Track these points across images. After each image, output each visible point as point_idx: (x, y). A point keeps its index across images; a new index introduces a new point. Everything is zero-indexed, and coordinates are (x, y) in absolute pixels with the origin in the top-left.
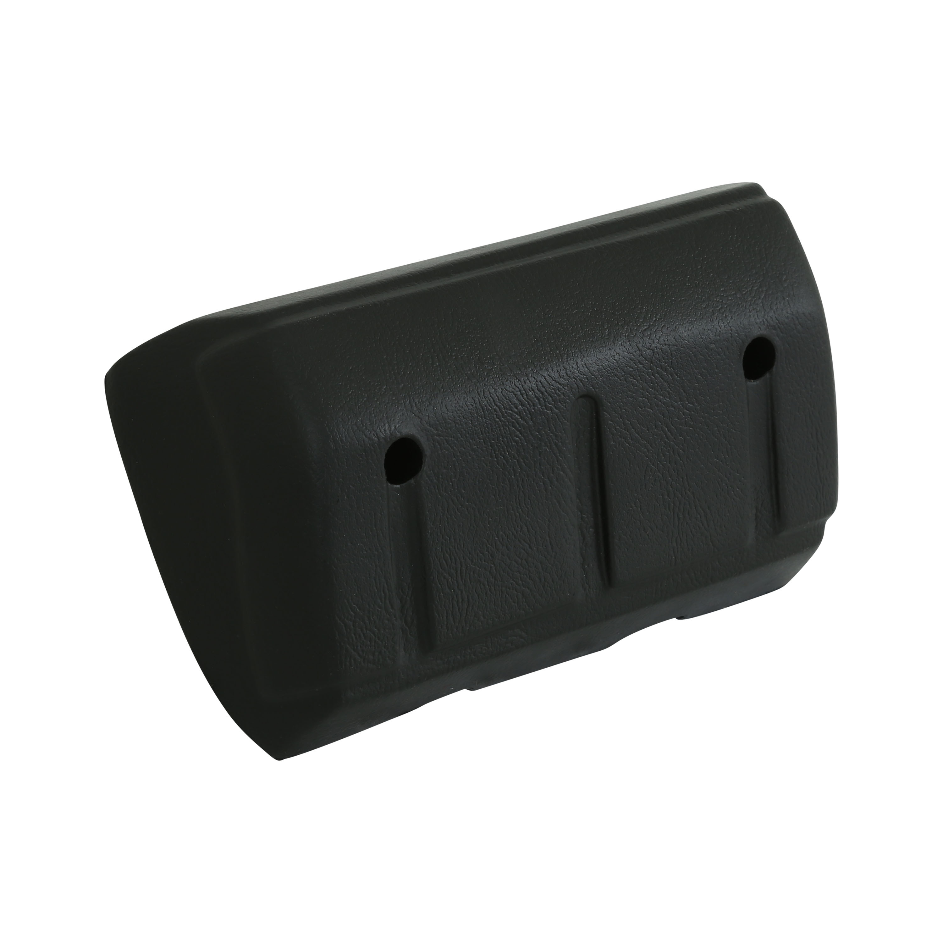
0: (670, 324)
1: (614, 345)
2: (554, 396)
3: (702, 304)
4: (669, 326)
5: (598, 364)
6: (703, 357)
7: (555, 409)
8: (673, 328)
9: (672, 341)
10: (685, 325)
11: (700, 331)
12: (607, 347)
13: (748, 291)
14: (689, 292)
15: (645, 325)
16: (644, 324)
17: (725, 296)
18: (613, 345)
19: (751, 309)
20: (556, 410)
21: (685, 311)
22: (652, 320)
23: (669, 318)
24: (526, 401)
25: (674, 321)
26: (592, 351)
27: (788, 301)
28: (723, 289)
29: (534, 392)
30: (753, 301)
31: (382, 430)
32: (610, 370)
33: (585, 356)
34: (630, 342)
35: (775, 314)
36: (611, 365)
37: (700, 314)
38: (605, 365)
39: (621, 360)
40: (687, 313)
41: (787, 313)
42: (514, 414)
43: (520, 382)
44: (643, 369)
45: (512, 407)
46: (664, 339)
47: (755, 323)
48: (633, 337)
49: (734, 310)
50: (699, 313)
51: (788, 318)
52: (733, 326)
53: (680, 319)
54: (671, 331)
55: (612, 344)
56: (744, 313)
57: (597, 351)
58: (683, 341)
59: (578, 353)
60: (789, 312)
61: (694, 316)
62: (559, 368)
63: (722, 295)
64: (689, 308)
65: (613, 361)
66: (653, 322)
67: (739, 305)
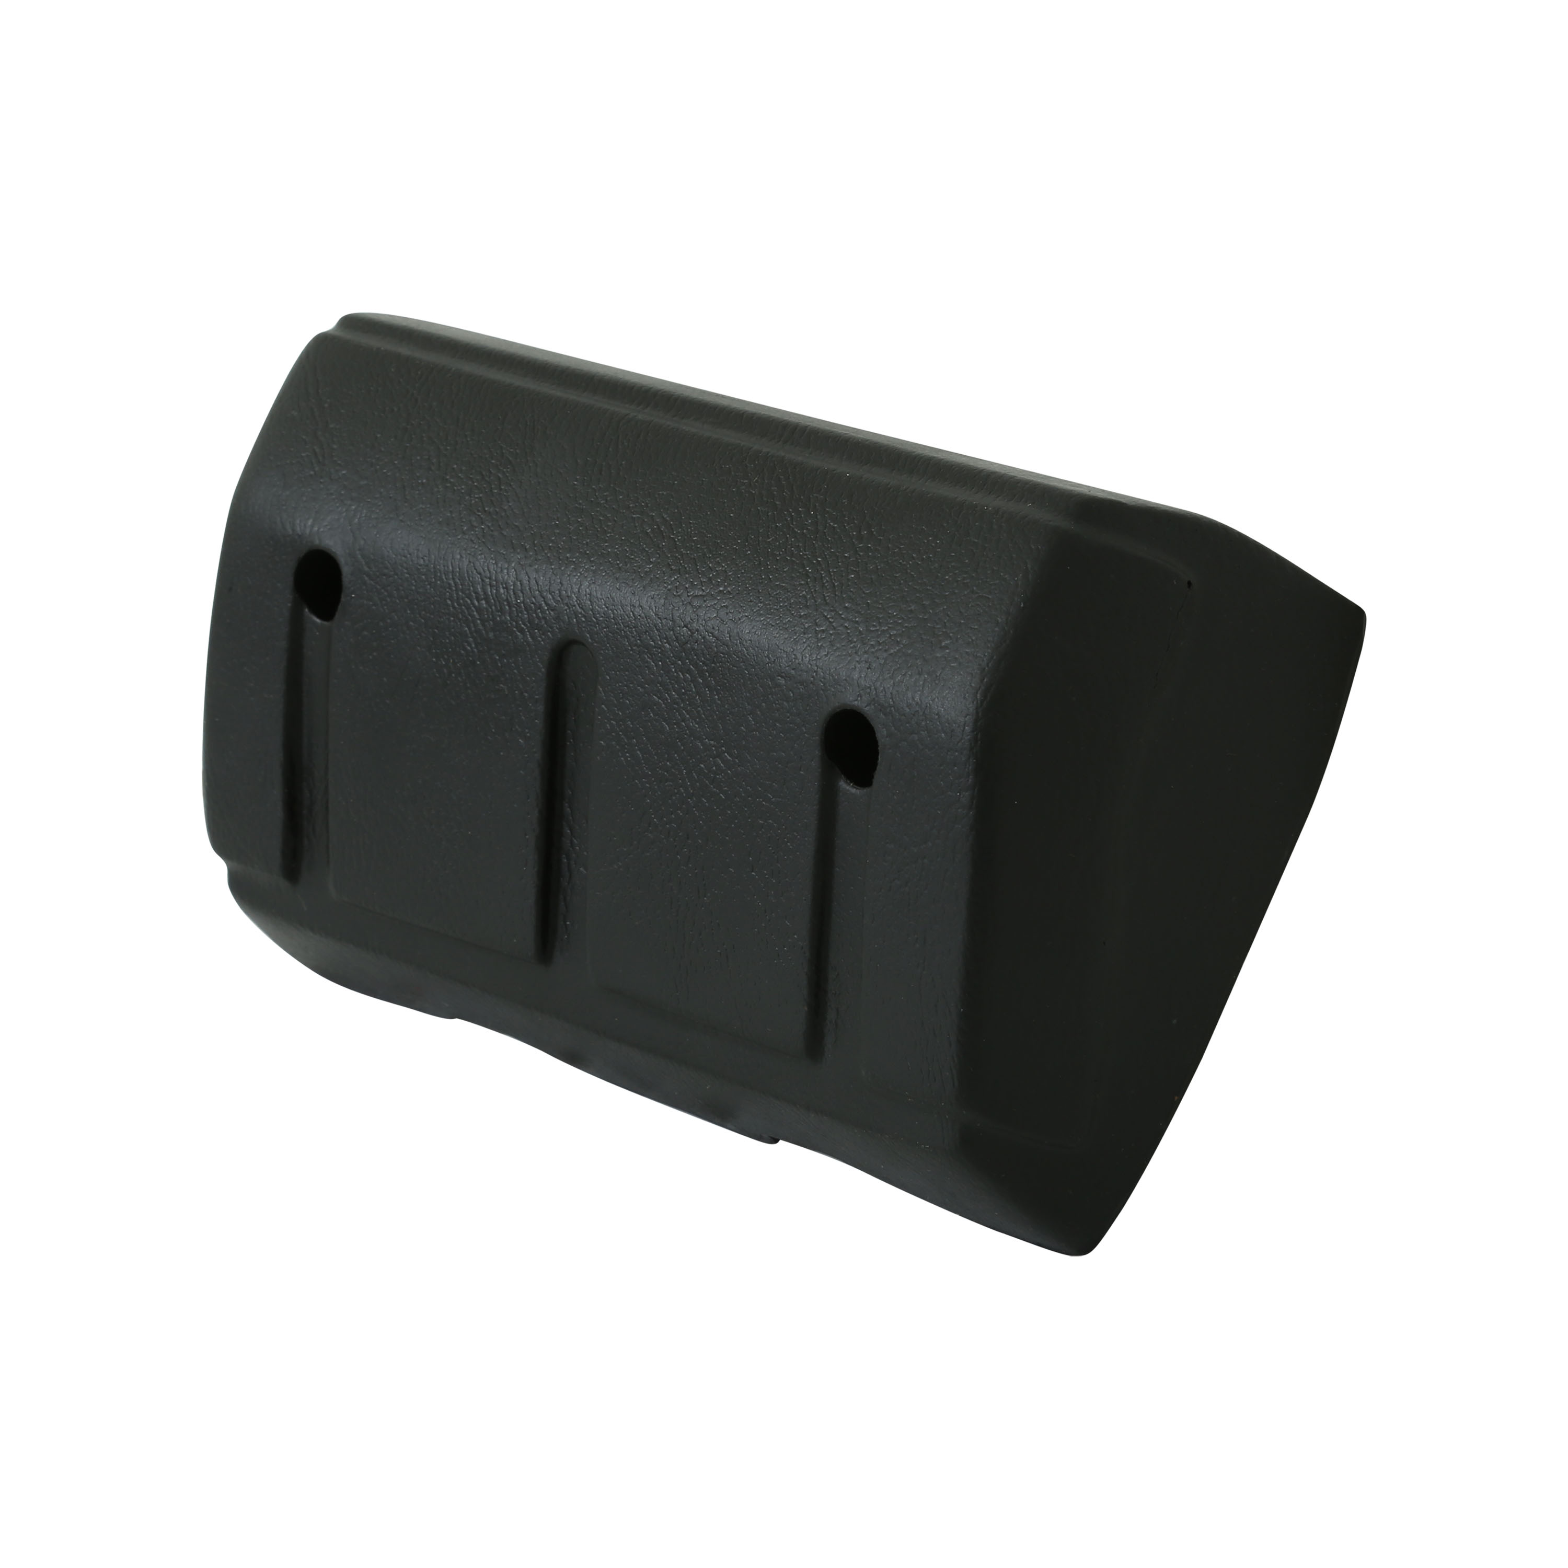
0: (736, 608)
1: (642, 592)
2: (532, 616)
3: (801, 608)
4: (732, 611)
5: (607, 605)
6: (762, 690)
7: (528, 636)
8: (736, 618)
9: (724, 635)
10: (754, 623)
11: (770, 646)
12: (632, 588)
13: (880, 630)
14: (799, 581)
15: (703, 590)
16: (703, 586)
17: (843, 616)
18: (641, 590)
19: (862, 659)
20: (529, 638)
21: (771, 603)
22: (718, 588)
23: (742, 599)
24: (493, 599)
25: (744, 608)
26: (608, 582)
27: (925, 680)
28: (850, 605)
29: (508, 592)
30: (874, 648)
31: (302, 524)
32: (620, 625)
33: (597, 583)
34: (666, 601)
35: (893, 688)
36: (624, 617)
37: (789, 621)
38: (616, 613)
39: (641, 620)
40: (771, 609)
41: (913, 699)
42: (473, 608)
43: (495, 566)
44: (669, 653)
45: (472, 596)
46: (714, 626)
47: (856, 684)
48: (675, 595)
49: (838, 645)
50: (787, 618)
51: (909, 706)
52: (822, 669)
53: (755, 610)
54: (732, 620)
55: (641, 588)
56: (849, 658)
57: (615, 585)
58: (739, 645)
59: (591, 573)
60: (917, 698)
61: (777, 618)
62: (554, 577)
63: (841, 613)
64: (780, 604)
65: (630, 615)
66: (716, 593)
67: (851, 642)
